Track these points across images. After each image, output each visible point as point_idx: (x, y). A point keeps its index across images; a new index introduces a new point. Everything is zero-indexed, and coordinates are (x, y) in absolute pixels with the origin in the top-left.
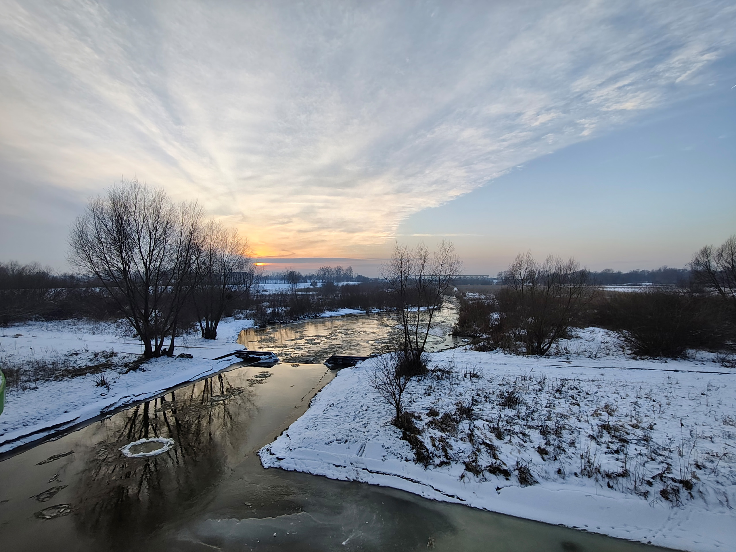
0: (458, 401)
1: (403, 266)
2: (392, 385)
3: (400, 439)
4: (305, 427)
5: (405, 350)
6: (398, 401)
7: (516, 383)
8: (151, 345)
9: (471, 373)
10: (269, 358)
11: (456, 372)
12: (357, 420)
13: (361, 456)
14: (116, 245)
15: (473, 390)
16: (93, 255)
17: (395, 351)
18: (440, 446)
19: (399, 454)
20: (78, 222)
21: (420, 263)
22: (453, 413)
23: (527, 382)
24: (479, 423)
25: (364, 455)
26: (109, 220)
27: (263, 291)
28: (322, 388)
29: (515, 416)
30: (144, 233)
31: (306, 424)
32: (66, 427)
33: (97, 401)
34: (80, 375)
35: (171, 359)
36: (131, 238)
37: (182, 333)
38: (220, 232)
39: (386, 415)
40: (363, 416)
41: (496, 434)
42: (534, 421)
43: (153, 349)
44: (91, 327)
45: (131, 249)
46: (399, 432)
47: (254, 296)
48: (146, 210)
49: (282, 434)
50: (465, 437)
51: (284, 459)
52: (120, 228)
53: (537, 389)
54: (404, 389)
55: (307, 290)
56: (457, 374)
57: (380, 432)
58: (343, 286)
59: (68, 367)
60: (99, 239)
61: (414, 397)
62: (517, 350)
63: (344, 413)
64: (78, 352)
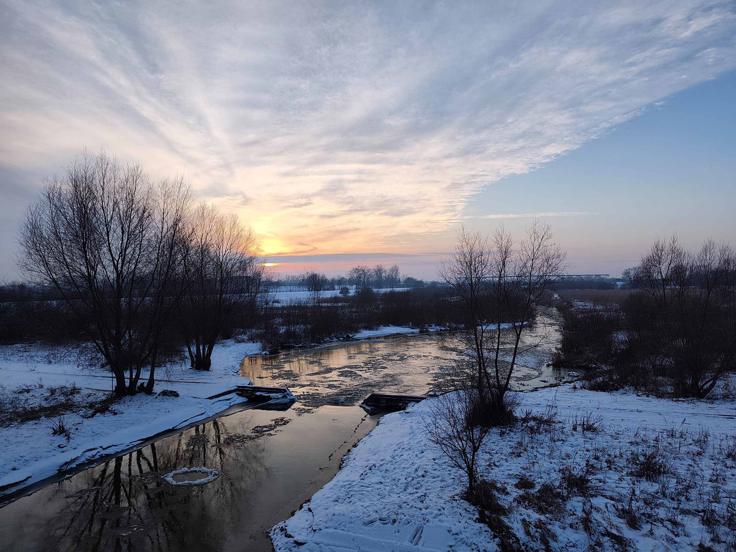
0: (564, 467)
1: (473, 263)
2: (461, 439)
3: (475, 522)
4: (335, 497)
5: (480, 387)
6: (470, 463)
7: (658, 441)
8: (124, 378)
9: (584, 425)
10: (283, 397)
11: (560, 422)
12: (410, 490)
13: (417, 544)
14: (79, 242)
15: (588, 450)
16: (49, 257)
17: (464, 387)
18: (537, 534)
19: (474, 544)
20: (29, 213)
21: (499, 258)
22: (557, 484)
23: (676, 440)
24: (599, 502)
25: (421, 543)
26: (70, 208)
27: (273, 302)
28: (359, 441)
29: (658, 492)
30: (115, 225)
31: (336, 494)
32: (14, 489)
33: (54, 455)
34: (32, 419)
35: (151, 398)
36: (98, 233)
37: (165, 362)
38: (214, 221)
39: (453, 484)
40: (419, 485)
41: (628, 521)
42: (691, 503)
43: (127, 384)
44: (46, 354)
45: (98, 248)
46: (474, 510)
47: (262, 309)
48: (117, 194)
49: (301, 507)
50: (577, 523)
51: (306, 543)
52: (84, 219)
53: (694, 451)
54: (479, 445)
55: (335, 299)
56: (561, 425)
57: (444, 509)
58: (386, 293)
59: (17, 408)
60: (56, 234)
61: (496, 458)
62: (659, 390)
63: (390, 479)
64: (30, 388)
